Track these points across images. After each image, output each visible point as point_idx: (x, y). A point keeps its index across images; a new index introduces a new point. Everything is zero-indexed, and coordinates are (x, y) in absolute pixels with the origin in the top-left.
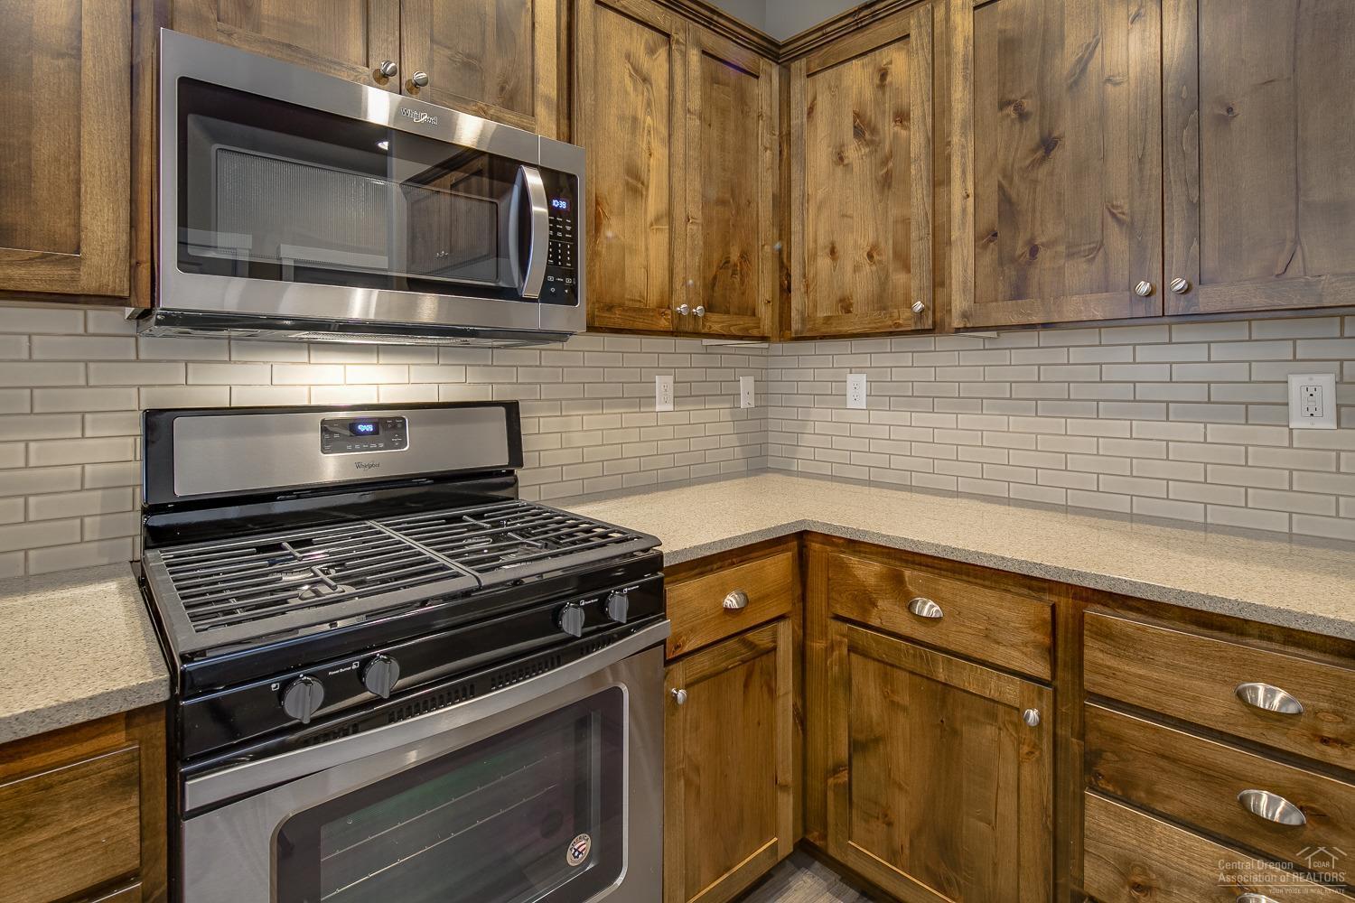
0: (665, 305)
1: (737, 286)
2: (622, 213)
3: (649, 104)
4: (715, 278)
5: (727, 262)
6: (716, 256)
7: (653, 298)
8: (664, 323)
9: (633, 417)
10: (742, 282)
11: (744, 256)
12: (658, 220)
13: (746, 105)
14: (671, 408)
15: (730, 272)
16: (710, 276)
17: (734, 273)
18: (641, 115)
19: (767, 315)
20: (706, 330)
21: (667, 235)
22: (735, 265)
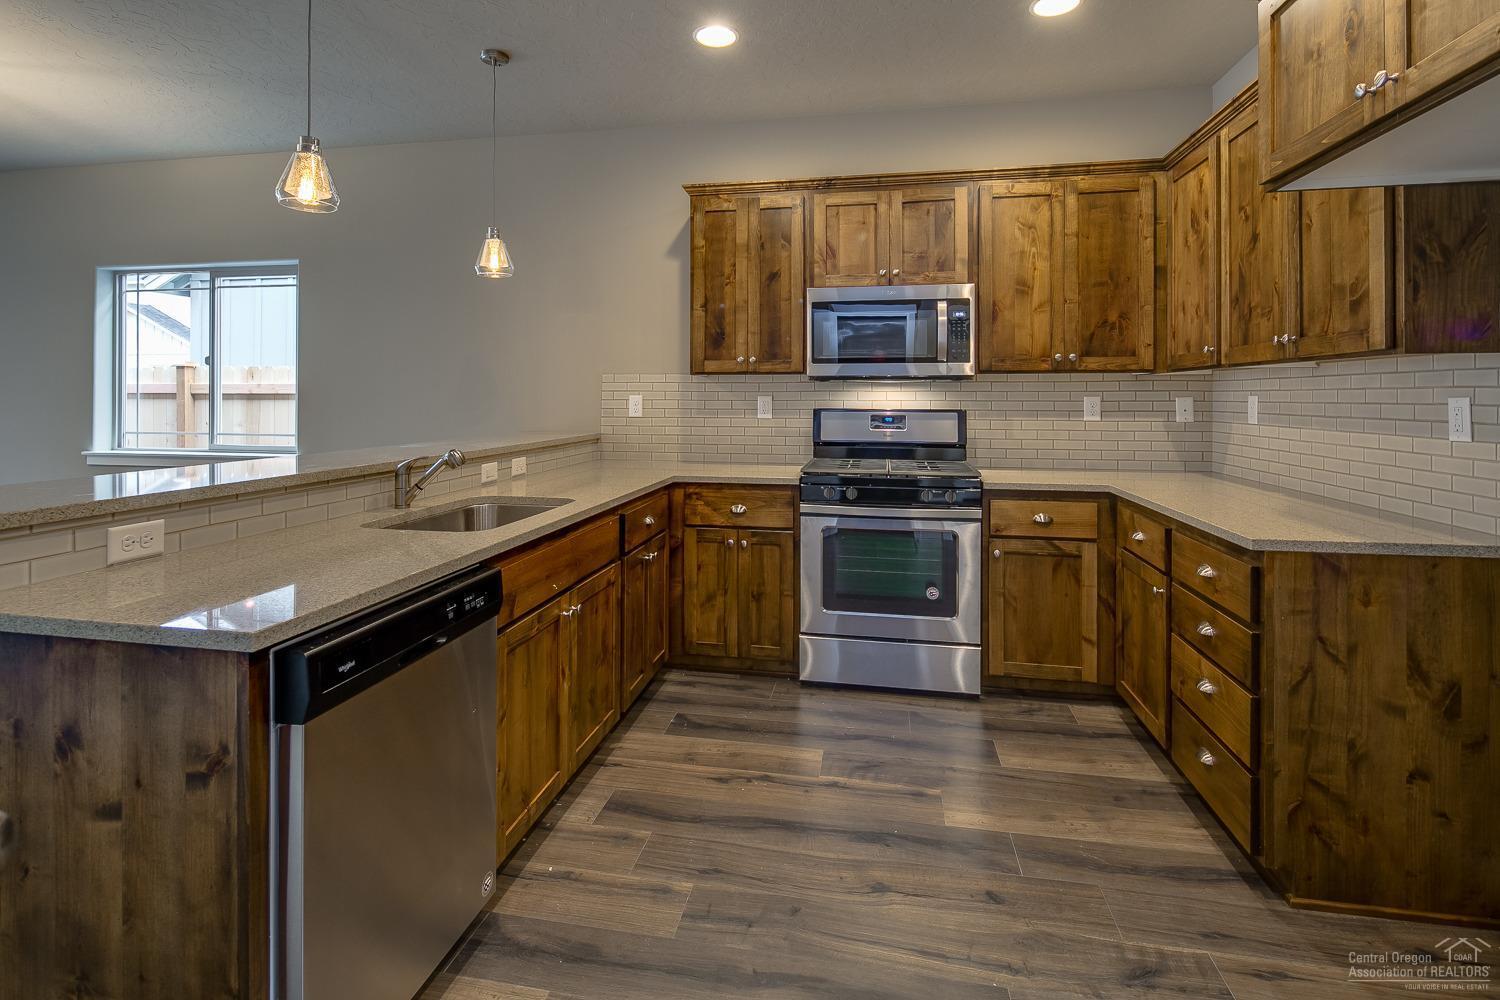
0: (1046, 356)
1: (1115, 337)
2: (1012, 306)
3: (1034, 240)
4: (1093, 334)
5: (1106, 322)
6: (1095, 320)
7: (1037, 352)
8: (1045, 366)
9: (1063, 423)
10: (1121, 333)
11: (1123, 316)
12: (1041, 305)
13: (1126, 213)
14: (1099, 419)
15: (1108, 328)
16: (1088, 333)
17: (1112, 328)
18: (1027, 249)
19: (1146, 356)
20: (1082, 368)
21: (1049, 314)
22: (1114, 323)
